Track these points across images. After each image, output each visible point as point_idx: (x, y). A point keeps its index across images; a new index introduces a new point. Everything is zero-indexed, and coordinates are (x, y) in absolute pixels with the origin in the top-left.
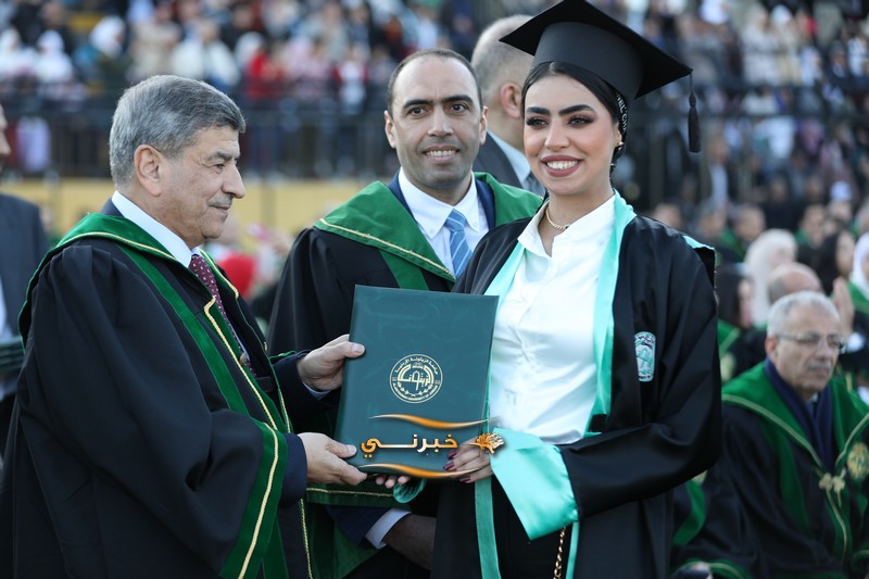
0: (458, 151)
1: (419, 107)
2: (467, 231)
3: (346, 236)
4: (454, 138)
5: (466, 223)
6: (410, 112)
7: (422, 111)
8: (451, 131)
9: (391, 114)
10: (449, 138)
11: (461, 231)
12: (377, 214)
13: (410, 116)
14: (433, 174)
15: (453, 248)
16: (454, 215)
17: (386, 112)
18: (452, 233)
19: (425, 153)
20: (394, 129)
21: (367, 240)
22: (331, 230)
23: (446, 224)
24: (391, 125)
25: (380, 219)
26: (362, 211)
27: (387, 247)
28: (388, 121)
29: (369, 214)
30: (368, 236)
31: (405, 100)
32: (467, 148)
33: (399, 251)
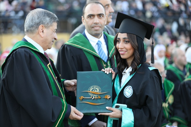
0: (100, 27)
1: (91, 16)
2: (102, 45)
3: (73, 46)
4: (100, 24)
5: (101, 43)
6: (89, 17)
7: (92, 17)
8: (99, 22)
9: (84, 17)
10: (99, 24)
11: (100, 45)
12: (80, 41)
13: (89, 18)
14: (94, 32)
15: (99, 49)
16: (99, 41)
17: (82, 16)
18: (98, 46)
19: (93, 27)
20: (84, 21)
21: (78, 47)
22: (69, 44)
23: (97, 44)
24: (83, 20)
25: (81, 42)
26: (77, 40)
27: (83, 49)
28: (83, 19)
29: (78, 41)
30: (79, 46)
31: (88, 14)
32: (102, 26)
33: (86, 50)
